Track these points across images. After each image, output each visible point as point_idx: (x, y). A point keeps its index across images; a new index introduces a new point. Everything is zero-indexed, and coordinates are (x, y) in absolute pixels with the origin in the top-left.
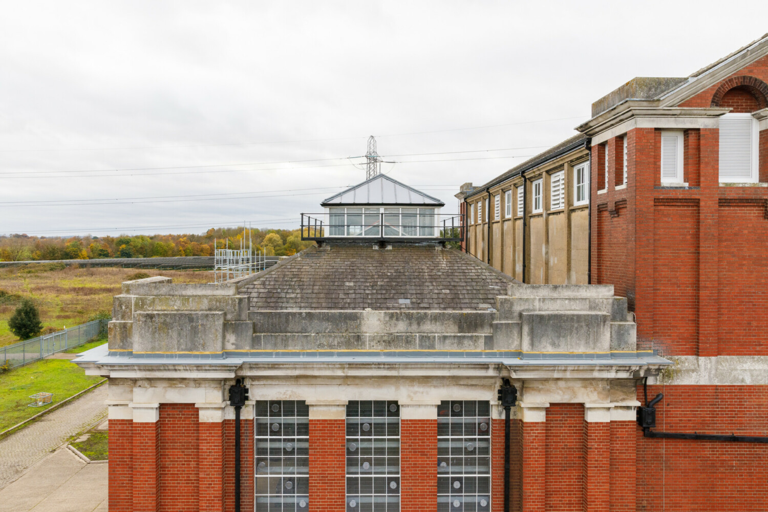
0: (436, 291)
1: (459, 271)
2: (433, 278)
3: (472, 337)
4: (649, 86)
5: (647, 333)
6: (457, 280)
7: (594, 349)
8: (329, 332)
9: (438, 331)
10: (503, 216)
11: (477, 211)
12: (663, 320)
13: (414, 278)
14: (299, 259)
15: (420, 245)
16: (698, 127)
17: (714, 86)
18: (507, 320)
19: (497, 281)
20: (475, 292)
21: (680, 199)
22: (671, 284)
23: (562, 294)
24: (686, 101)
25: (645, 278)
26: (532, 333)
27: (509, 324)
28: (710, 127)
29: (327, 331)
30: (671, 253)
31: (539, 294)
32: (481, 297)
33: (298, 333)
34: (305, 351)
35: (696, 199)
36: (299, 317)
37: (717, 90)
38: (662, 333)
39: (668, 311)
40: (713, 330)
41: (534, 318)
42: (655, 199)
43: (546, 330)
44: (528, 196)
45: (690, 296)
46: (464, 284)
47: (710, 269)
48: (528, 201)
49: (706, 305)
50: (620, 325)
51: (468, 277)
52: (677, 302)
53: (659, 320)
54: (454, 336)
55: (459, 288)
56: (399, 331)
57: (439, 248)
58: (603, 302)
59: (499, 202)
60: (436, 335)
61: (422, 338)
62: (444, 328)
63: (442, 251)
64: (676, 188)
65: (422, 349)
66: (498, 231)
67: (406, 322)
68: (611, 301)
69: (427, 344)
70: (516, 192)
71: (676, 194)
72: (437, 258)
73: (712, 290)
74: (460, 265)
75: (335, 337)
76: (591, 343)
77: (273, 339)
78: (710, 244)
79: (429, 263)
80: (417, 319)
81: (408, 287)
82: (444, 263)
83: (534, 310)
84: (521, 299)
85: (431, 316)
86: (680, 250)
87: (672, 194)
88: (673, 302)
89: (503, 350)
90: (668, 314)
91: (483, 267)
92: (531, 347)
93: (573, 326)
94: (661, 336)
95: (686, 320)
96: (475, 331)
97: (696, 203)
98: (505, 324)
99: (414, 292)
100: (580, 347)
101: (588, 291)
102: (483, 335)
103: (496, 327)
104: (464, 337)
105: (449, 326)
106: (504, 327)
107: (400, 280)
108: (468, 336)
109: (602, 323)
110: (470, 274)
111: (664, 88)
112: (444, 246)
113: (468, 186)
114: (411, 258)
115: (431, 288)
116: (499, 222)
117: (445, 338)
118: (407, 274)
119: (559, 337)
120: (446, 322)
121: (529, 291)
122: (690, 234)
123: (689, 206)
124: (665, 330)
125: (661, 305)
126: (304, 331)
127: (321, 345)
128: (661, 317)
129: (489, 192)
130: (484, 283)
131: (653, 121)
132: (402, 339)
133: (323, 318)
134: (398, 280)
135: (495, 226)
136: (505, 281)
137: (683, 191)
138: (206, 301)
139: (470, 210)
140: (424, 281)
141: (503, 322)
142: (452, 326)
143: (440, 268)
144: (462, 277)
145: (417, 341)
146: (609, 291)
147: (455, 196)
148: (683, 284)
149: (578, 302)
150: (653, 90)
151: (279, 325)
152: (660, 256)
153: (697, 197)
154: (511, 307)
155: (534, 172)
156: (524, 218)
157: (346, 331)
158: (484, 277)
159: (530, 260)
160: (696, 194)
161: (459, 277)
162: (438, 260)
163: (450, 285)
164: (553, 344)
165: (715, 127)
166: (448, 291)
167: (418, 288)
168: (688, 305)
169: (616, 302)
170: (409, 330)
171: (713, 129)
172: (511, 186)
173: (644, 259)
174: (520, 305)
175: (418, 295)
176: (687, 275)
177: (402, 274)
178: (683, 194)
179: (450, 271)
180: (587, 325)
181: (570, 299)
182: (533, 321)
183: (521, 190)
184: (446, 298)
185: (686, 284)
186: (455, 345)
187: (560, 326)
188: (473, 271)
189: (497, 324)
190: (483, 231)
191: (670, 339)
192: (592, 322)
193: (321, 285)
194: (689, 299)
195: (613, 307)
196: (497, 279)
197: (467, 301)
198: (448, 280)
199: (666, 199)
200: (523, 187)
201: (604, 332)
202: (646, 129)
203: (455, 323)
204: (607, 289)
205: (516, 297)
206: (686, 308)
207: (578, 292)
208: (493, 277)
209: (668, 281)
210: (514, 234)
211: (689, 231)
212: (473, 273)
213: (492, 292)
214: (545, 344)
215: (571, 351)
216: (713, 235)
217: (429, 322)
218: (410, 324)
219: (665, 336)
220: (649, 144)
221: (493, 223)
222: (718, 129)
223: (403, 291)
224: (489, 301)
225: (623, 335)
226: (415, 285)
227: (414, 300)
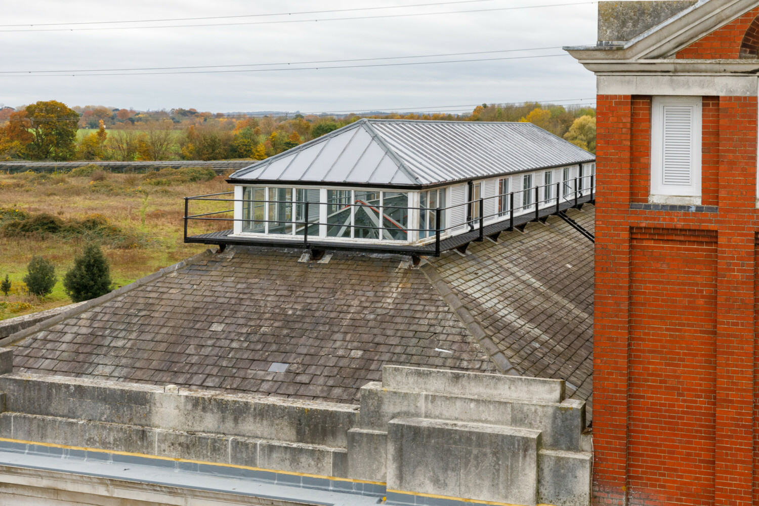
0: (341, 352)
1: (406, 313)
2: (354, 325)
3: (313, 452)
4: (622, 17)
5: (615, 479)
7: (506, 497)
8: (106, 420)
9: (265, 435)
12: (648, 456)
16: (714, 93)
17: (747, 14)
18: (373, 428)
21: (681, 230)
22: (666, 388)
23: (467, 390)
24: (692, 45)
25: (611, 374)
26: (401, 457)
27: (372, 435)
28: (739, 94)
29: (103, 419)
30: (667, 330)
31: (427, 387)
33: (63, 416)
34: (68, 448)
35: (713, 231)
36: (65, 392)
37: (754, 23)
38: (648, 479)
39: (661, 440)
40: (742, 486)
41: (405, 430)
42: (631, 228)
43: (424, 455)
45: (703, 414)
47: (737, 366)
49: (730, 437)
50: (559, 459)
52: (677, 424)
53: (642, 455)
54: (286, 448)
55: (382, 348)
56: (206, 430)
58: (535, 412)
60: (259, 442)
61: (236, 444)
62: (274, 432)
63: (407, 271)
64: (673, 207)
65: (236, 463)
67: (217, 416)
68: (550, 411)
69: (244, 455)
71: (672, 220)
73: (741, 408)
74: (417, 301)
75: (111, 429)
76: (501, 486)
77: (27, 424)
78: (737, 318)
80: (234, 411)
81: (303, 340)
82: (395, 295)
83: (417, 415)
84: (395, 393)
85: (255, 409)
86: (684, 325)
87: (664, 219)
88: (669, 423)
89: (364, 480)
90: (660, 445)
91: (452, 309)
92: (398, 482)
93: (470, 452)
94: (646, 485)
95: (695, 460)
96: (323, 442)
97: (712, 237)
98: (367, 434)
99: (305, 351)
100: (481, 492)
101: (513, 388)
102: (333, 450)
103: (353, 439)
104: (301, 450)
105: (282, 429)
106: (365, 439)
108: (308, 450)
109: (521, 453)
111: (650, 20)
117: (271, 448)
119: (445, 469)
120: (277, 422)
121: (411, 380)
122: (703, 297)
123: (701, 243)
124: (655, 474)
125: (647, 427)
126: (71, 415)
127: (90, 441)
128: (646, 450)
130: (432, 342)
131: (629, 82)
132: (207, 444)
133: (98, 397)
137: (685, 214)
141: (365, 431)
142: (286, 429)
145: (229, 450)
146: (551, 391)
148: (689, 390)
149: (491, 407)
150: (630, 24)
151: (38, 401)
152: (645, 334)
153: (712, 226)
154: (379, 406)
157: (131, 420)
160: (710, 221)
162: (387, 289)
163: (372, 341)
164: (436, 481)
165: (748, 94)
166: (360, 354)
167: (318, 343)
168: (700, 432)
169: (559, 414)
170: (222, 429)
171: (745, 98)
173: (610, 339)
174: (395, 404)
175: (307, 358)
176: (698, 373)
178: (684, 220)
180: (495, 454)
181: (477, 401)
182: (402, 436)
185: (696, 390)
186: (287, 463)
187: (449, 450)
188: (429, 315)
189: (354, 434)
191: (665, 493)
192: (503, 449)
194: (700, 420)
195: (554, 422)
198: (376, 330)
199: (654, 229)
201: (524, 470)
202: (615, 97)
203: (291, 424)
204: (547, 387)
205: (391, 389)
206: (695, 437)
207: (495, 389)
209: (661, 382)
211: (702, 291)
212: (426, 320)
214: (422, 478)
215: (467, 496)
216: (742, 300)
217: (251, 419)
218: (223, 419)
219: (655, 486)
220: (621, 125)
222: (756, 98)
223: (289, 348)
225: (564, 476)
226: (316, 338)
227: (295, 367)
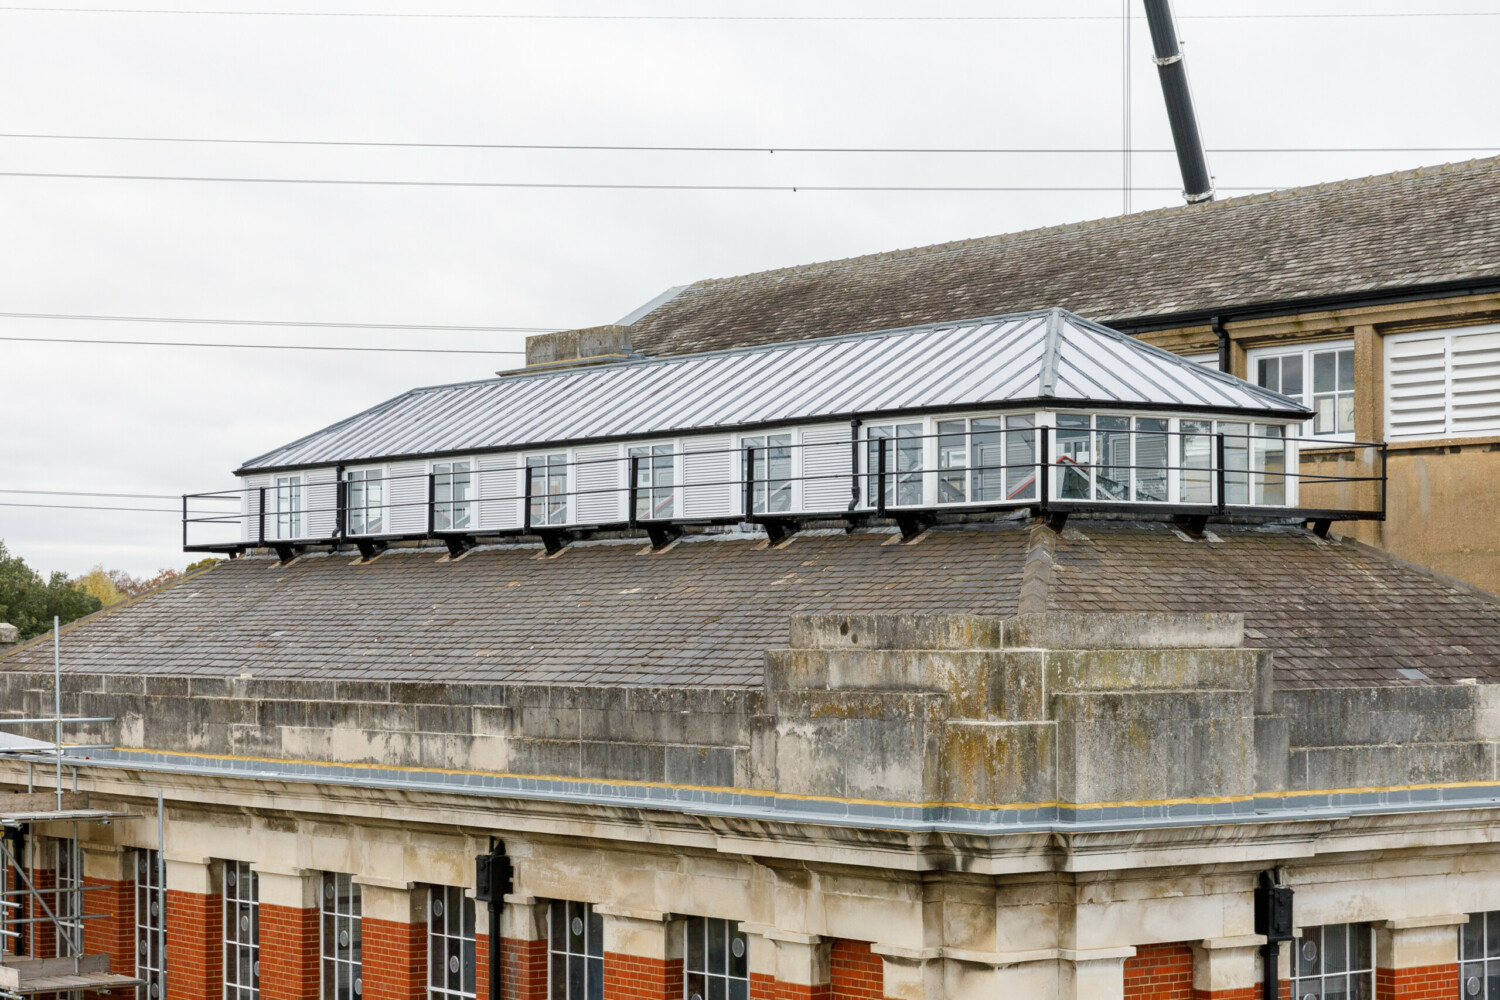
0: (1445, 650)
8: (1420, 740)
29: (1416, 738)
33: (1363, 743)
34: (1386, 790)
36: (1365, 704)
46: (1474, 632)
55: (1475, 641)
75: (1439, 750)
77: (1329, 761)
99: (1405, 652)
115: (1424, 641)
126: (1374, 739)
127: (1414, 774)
133: (1408, 705)
138: (1193, 661)
151: (1329, 723)
157: (1450, 734)
158: (1492, 616)
163: (1453, 635)
166: (1466, 650)
184: (1482, 665)
223: (1381, 650)
226: (1387, 636)
227: (1429, 671)
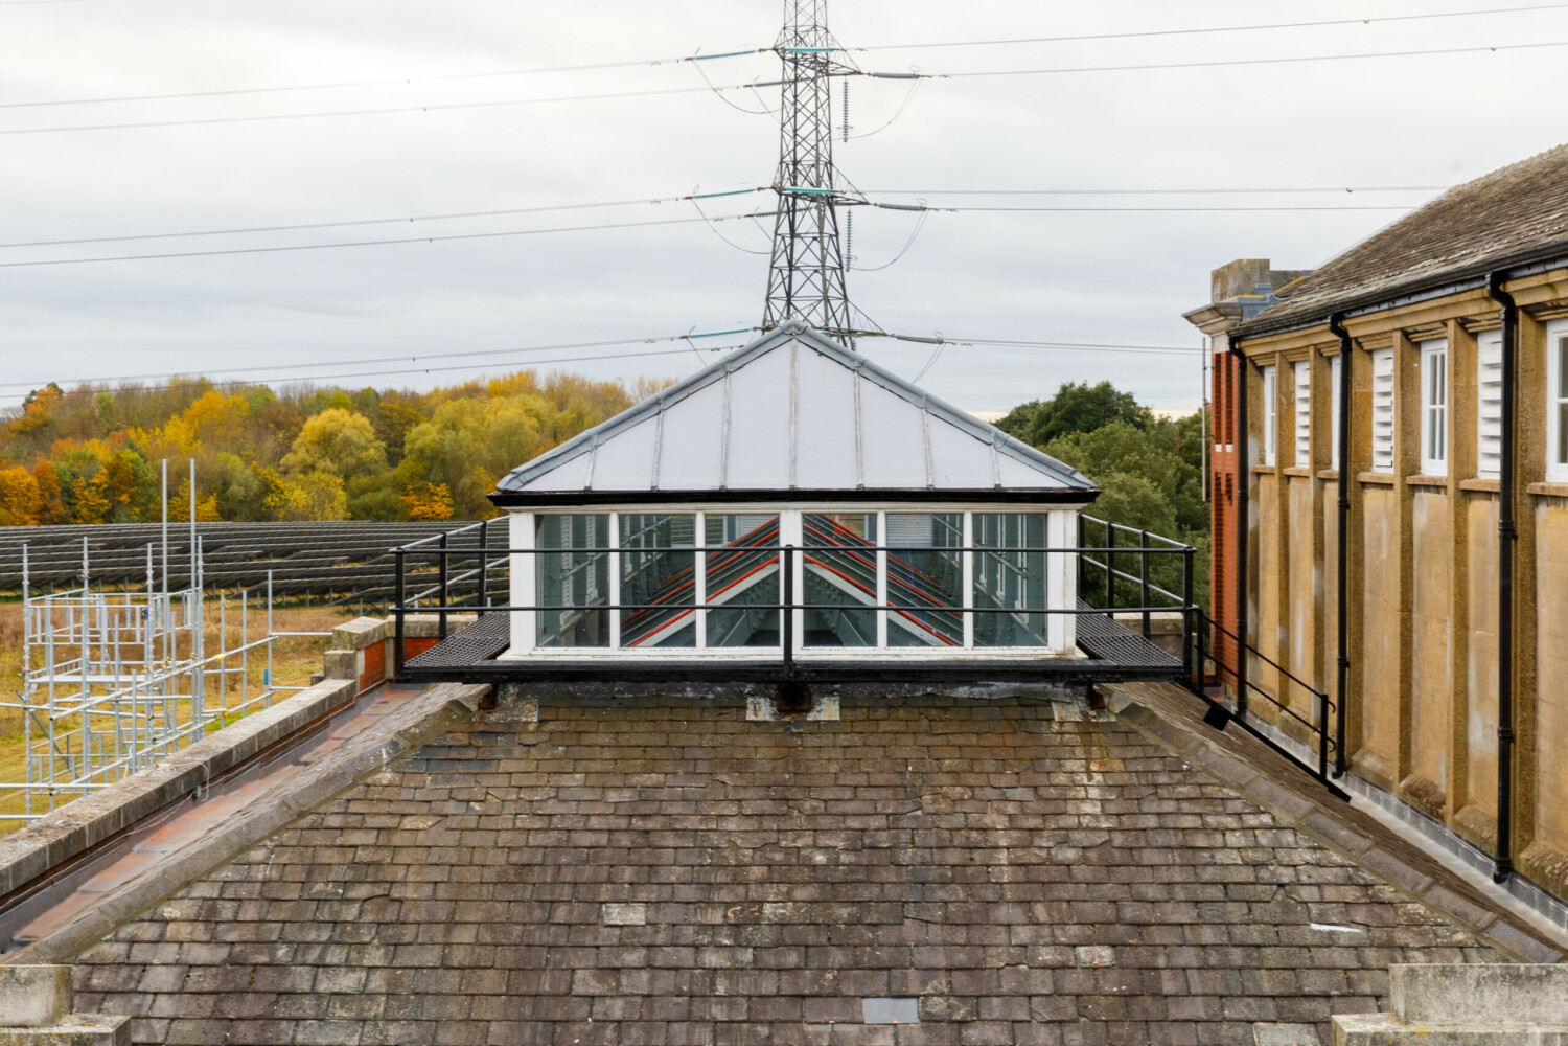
0: (1047, 955)
1: (1161, 839)
2: (1036, 881)
6: (1152, 892)
10: (1409, 465)
11: (1291, 404)
13: (944, 883)
14: (386, 776)
15: (977, 691)
19: (1351, 894)
20: (1237, 956)
31: (1542, 1011)
32: (1267, 988)
44: (1524, 393)
46: (1185, 914)
48: (1523, 419)
51: (1208, 874)
55: (1159, 936)
57: (1068, 712)
59: (1388, 387)
63: (1085, 729)
66: (1385, 532)
70: (1472, 357)
72: (1059, 768)
74: (1169, 806)
79: (1018, 793)
81: (910, 931)
82: (1094, 793)
84: (1453, 1036)
91: (1285, 819)
99: (940, 960)
107: (874, 892)
110: (1220, 857)
112: (1096, 701)
113: (1248, 278)
114: (931, 765)
115: (1023, 934)
116: (1390, 486)
118: (906, 856)
121: (1492, 997)
129: (1343, 333)
130: (1286, 908)
134: (866, 893)
135: (1372, 501)
136: (1388, 893)
139: (1259, 396)
140: (990, 895)
143: (1072, 821)
144: (1177, 875)
147: (1188, 317)
155: (1551, 285)
156: (1506, 493)
158: (1286, 875)
159: (1534, 708)
161: (1165, 875)
162: (1062, 779)
163: (1119, 920)
166: (1105, 955)
167: (961, 936)
172: (1444, 323)
175: (959, 978)
177: (883, 857)
179: (1118, 839)
183: (1490, 351)
184: (1097, 992)
188: (1234, 839)
190: (1319, 511)
193: (488, 923)
196: (1350, 882)
197: (1197, 1008)
198: (1109, 890)
200: (1499, 337)
205: (1432, 1027)
208: (1329, 875)
210: (1460, 561)
212: (1231, 852)
213: (1322, 956)
221: (1364, 485)
223: (883, 955)
224: (1306, 1006)
226: (946, 922)
227: (938, 1006)
